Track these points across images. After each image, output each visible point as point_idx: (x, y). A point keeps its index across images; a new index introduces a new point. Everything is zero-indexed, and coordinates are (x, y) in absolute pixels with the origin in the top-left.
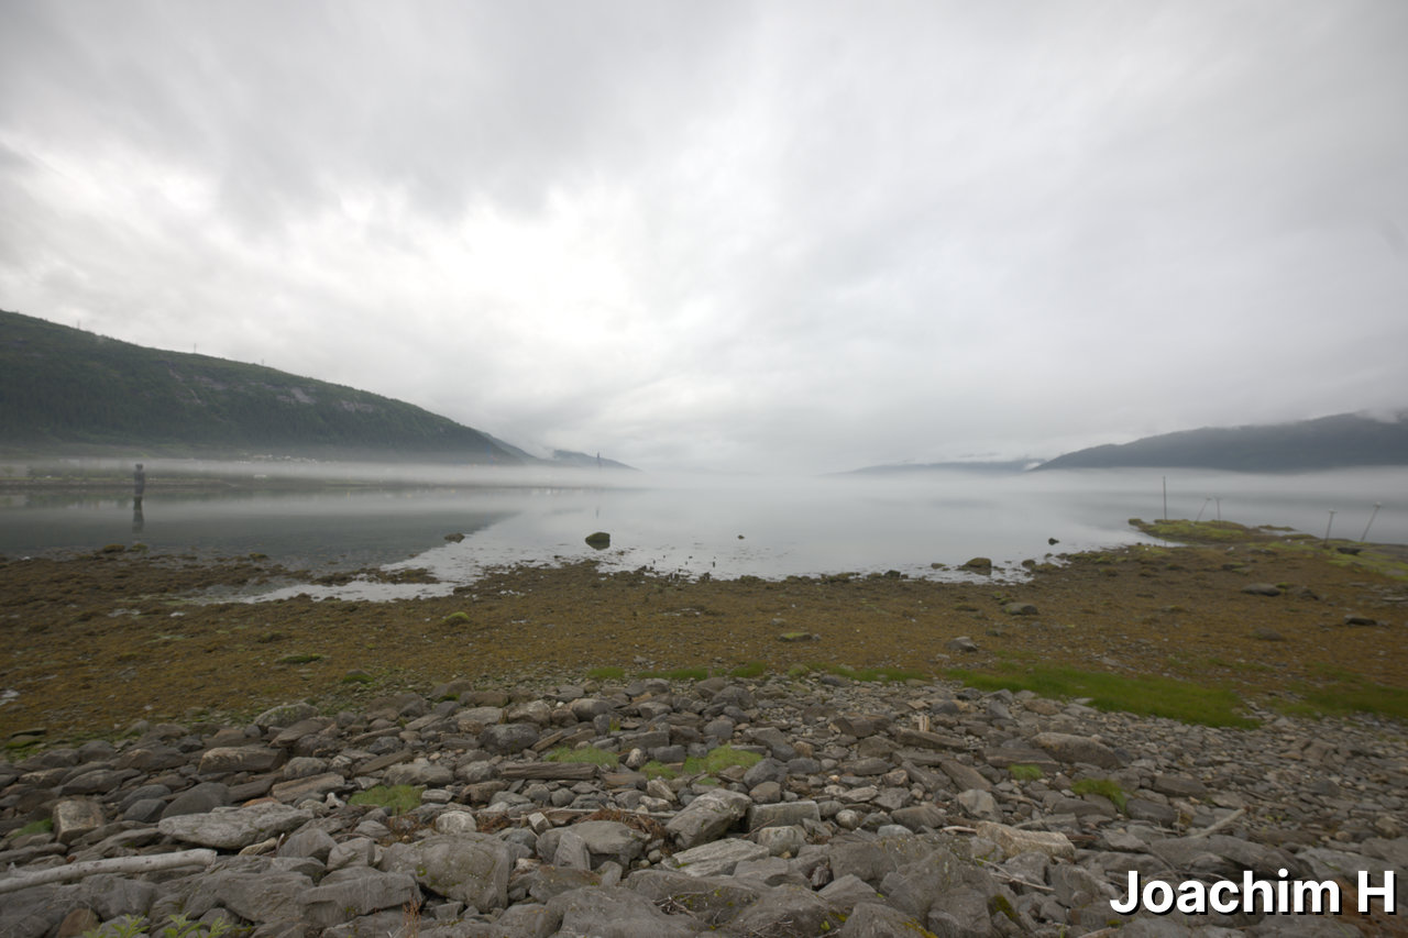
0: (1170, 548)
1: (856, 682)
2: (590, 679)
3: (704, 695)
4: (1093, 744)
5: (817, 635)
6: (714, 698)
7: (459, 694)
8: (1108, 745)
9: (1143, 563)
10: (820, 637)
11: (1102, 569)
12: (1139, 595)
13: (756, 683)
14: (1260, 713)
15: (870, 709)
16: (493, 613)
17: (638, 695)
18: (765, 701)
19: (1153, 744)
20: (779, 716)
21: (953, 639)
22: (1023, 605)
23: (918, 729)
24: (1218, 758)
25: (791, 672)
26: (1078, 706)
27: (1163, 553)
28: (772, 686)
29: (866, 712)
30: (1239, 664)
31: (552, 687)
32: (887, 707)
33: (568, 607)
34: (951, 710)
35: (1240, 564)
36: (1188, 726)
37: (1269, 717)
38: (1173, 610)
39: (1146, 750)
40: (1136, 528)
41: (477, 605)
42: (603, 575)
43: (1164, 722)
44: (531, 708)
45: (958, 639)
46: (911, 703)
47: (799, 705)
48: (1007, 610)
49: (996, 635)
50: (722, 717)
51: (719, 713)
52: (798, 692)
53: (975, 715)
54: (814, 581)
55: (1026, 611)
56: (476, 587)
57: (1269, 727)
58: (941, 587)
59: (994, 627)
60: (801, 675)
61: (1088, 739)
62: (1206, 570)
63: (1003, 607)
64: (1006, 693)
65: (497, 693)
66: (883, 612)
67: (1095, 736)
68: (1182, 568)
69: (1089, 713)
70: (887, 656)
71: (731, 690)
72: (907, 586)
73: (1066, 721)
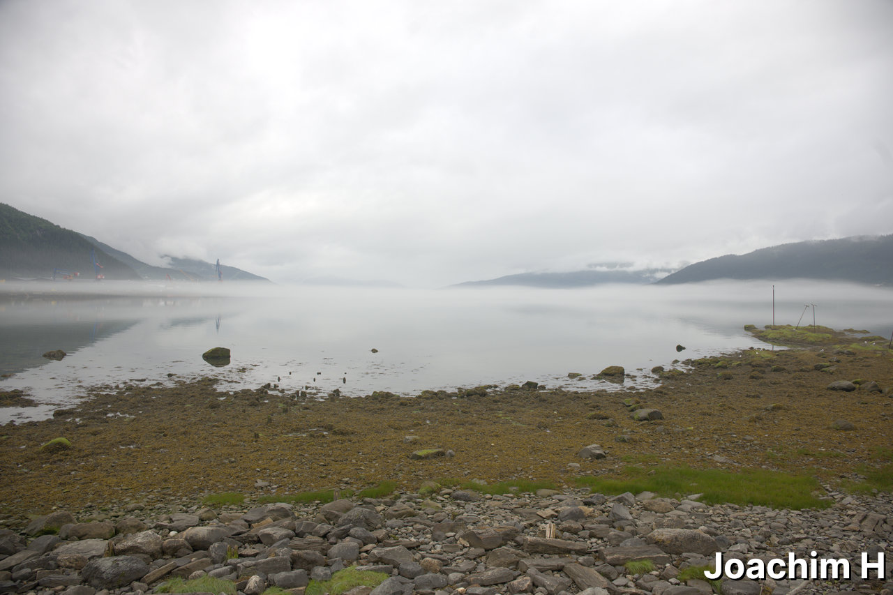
0: (776, 352)
1: (488, 496)
2: (206, 506)
3: (329, 518)
4: (699, 534)
5: (450, 451)
6: (340, 521)
7: (59, 527)
8: (711, 534)
9: (753, 366)
10: (454, 453)
11: (720, 373)
12: (747, 396)
13: (385, 503)
14: (833, 494)
15: (499, 522)
16: (99, 437)
17: (258, 521)
18: (394, 520)
19: (748, 530)
20: (408, 535)
21: (584, 447)
22: (649, 410)
23: (545, 537)
24: (797, 536)
25: (422, 490)
26: (690, 502)
27: (770, 356)
28: (401, 505)
29: (496, 524)
30: (820, 453)
31: (164, 516)
32: (516, 518)
33: (183, 430)
34: (577, 516)
35: (828, 364)
36: (777, 511)
37: (838, 497)
38: (773, 409)
39: (742, 536)
40: (750, 333)
41: (81, 430)
42: (222, 394)
43: (758, 509)
44: (140, 538)
45: (588, 447)
46: (539, 512)
47: (428, 522)
48: (636, 417)
49: (624, 441)
50: (348, 539)
51: (345, 534)
52: (429, 510)
53: (599, 519)
54: (450, 396)
55: (653, 417)
56: (80, 410)
57: (837, 505)
58: (576, 396)
59: (622, 433)
60: (433, 492)
61: (695, 531)
62: (801, 370)
63: (632, 414)
64: (629, 496)
65: (102, 524)
66: (519, 424)
67: (702, 527)
68: (784, 369)
69: (698, 508)
70: (519, 469)
71: (358, 511)
72: (543, 397)
73: (679, 516)
